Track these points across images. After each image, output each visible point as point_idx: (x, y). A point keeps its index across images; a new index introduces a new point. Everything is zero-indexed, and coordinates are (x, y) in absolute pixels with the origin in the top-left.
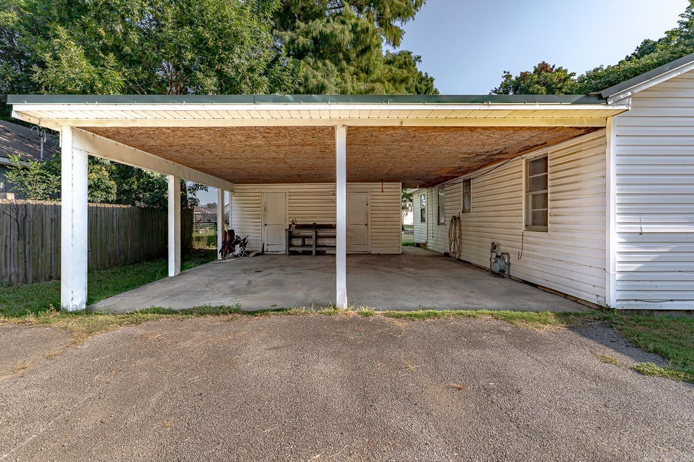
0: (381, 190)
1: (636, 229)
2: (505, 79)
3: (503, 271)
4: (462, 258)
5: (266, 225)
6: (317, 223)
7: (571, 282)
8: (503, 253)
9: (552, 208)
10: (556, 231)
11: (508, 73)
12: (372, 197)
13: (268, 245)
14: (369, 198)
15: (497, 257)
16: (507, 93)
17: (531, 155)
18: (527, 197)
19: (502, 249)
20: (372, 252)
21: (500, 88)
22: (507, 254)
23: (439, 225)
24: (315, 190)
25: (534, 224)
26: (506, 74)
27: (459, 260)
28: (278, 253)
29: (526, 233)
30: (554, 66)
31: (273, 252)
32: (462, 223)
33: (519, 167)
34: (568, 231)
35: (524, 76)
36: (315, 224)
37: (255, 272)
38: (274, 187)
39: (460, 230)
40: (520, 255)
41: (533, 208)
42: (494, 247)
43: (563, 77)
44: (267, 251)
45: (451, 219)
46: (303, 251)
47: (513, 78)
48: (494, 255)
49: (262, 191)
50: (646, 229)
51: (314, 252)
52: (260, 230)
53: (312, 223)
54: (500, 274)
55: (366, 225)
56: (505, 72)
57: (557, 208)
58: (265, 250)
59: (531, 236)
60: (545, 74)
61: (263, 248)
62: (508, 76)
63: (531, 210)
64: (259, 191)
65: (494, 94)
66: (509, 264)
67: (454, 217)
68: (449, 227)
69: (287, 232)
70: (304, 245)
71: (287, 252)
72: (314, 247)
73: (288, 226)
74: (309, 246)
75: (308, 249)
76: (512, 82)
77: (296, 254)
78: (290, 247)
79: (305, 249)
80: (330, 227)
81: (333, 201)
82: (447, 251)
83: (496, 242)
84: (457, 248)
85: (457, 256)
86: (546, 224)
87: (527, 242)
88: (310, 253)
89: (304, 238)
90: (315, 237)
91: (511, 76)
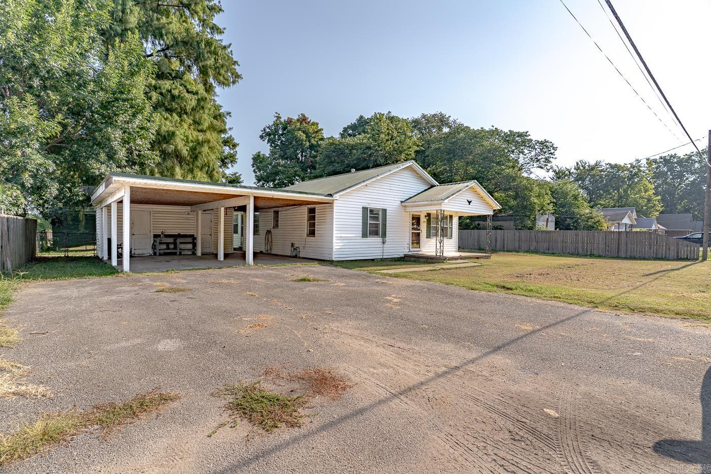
1: (340, 235)
2: (276, 118)
3: (296, 255)
4: (272, 253)
5: (133, 235)
6: (181, 234)
8: (296, 247)
10: (318, 237)
11: (279, 114)
12: (215, 217)
13: (135, 249)
14: (212, 217)
15: (294, 249)
17: (310, 206)
18: (307, 223)
19: (296, 245)
20: (214, 253)
21: (272, 126)
22: (299, 247)
24: (174, 211)
25: (310, 234)
26: (277, 115)
27: (271, 254)
29: (307, 238)
31: (139, 254)
32: (272, 234)
33: (305, 210)
34: (322, 236)
35: (290, 121)
36: (179, 234)
37: (166, 261)
38: (140, 207)
39: (272, 238)
40: (304, 248)
42: (292, 245)
43: (316, 130)
44: (134, 254)
45: (266, 232)
47: (282, 120)
48: (293, 248)
50: (342, 235)
51: (178, 253)
53: (177, 234)
54: (296, 257)
55: (210, 235)
56: (276, 113)
57: (318, 228)
59: (309, 239)
60: (305, 125)
61: (131, 253)
62: (279, 118)
63: (308, 228)
66: (299, 252)
67: (268, 231)
68: (265, 236)
69: (158, 240)
70: (168, 248)
71: (158, 254)
72: (178, 250)
73: (153, 236)
74: (173, 249)
75: (174, 251)
76: (281, 123)
77: (160, 255)
78: (160, 250)
79: (171, 251)
80: (192, 236)
81: (188, 219)
82: (261, 250)
83: (293, 242)
84: (269, 248)
85: (269, 252)
86: (315, 234)
87: (308, 242)
88: (175, 254)
89: (168, 244)
90: (178, 243)
91: (281, 118)
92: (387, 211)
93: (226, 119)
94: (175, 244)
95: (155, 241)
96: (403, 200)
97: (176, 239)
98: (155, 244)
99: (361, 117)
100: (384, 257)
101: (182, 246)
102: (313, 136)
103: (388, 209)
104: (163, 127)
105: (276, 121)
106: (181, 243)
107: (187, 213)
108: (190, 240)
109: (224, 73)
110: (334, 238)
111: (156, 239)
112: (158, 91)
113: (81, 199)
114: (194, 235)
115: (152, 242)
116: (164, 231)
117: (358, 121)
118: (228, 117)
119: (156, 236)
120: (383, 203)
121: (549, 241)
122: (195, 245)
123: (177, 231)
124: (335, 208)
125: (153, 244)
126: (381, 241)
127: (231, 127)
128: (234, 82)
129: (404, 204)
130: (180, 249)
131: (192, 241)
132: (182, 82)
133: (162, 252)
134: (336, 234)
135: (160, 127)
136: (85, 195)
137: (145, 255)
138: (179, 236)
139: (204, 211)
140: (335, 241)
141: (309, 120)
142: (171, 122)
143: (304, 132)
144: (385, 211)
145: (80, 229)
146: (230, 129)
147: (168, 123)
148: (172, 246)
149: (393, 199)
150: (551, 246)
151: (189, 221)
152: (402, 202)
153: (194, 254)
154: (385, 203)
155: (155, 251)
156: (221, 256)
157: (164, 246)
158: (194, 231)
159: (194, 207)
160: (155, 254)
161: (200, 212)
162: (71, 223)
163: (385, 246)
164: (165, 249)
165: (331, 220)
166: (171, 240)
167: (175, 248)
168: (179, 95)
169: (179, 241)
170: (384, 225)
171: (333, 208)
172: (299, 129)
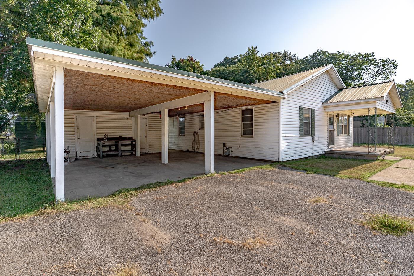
0: (160, 118)
1: (285, 135)
2: (172, 59)
3: (229, 154)
4: (199, 151)
5: (79, 138)
6: (122, 136)
7: (264, 155)
8: (229, 147)
9: (255, 128)
10: (257, 137)
11: (174, 57)
12: (149, 121)
13: (80, 152)
14: (147, 122)
15: (227, 149)
16: (173, 67)
17: (244, 108)
18: (241, 124)
19: (228, 145)
20: (149, 152)
21: (170, 64)
22: (231, 147)
23: (179, 136)
24: (115, 116)
25: (246, 134)
28: (89, 157)
29: (242, 138)
30: (196, 60)
31: (84, 157)
32: (199, 135)
33: (238, 112)
34: (263, 137)
35: (182, 61)
36: (120, 137)
37: (111, 167)
39: (198, 138)
40: (238, 147)
41: (243, 128)
42: (224, 144)
43: (199, 66)
44: (80, 157)
45: (193, 133)
46: (107, 155)
47: (177, 60)
48: (225, 148)
49: (75, 115)
50: (287, 135)
51: (120, 155)
52: (74, 142)
53: (118, 137)
54: (228, 156)
55: (146, 137)
56: (173, 56)
57: (258, 128)
58: (78, 156)
59: (244, 139)
60: (192, 62)
61: (77, 155)
62: (174, 59)
63: (242, 129)
64: (73, 114)
65: (168, 67)
66: (232, 151)
67: (195, 132)
68: (192, 137)
69: (101, 143)
70: (110, 150)
71: (101, 156)
72: (120, 151)
73: (96, 139)
74: (115, 151)
75: (116, 153)
76: (176, 62)
77: (104, 157)
78: (103, 152)
79: (113, 153)
80: (130, 138)
81: (127, 123)
82: (188, 148)
83: (225, 142)
84: (196, 147)
85: (197, 151)
86: (252, 134)
87: (243, 142)
88: (117, 155)
89: (110, 146)
90: (120, 145)
91: (175, 59)
92: (315, 111)
93: (150, 47)
94: (116, 146)
95: (98, 144)
96: (324, 101)
97: (118, 142)
98: (99, 146)
99: (226, 58)
100: (314, 154)
101: (123, 148)
102: (197, 69)
103: (315, 109)
104: (104, 44)
105: (173, 61)
106: (122, 145)
107: (126, 118)
108: (129, 142)
109: (151, 5)
110: (281, 139)
111: (99, 142)
112: (99, 13)
113: (27, 105)
114: (132, 137)
115: (96, 144)
116: (107, 134)
117: (225, 60)
118: (151, 46)
119: (99, 139)
120: (311, 103)
121: (402, 136)
122: (134, 146)
123: (119, 134)
124: (281, 107)
125: (97, 146)
126: (311, 139)
127: (155, 51)
128: (157, 16)
129: (325, 105)
130: (122, 151)
131: (130, 143)
132: (119, 8)
133: (105, 154)
134: (282, 134)
135: (101, 42)
136: (32, 102)
137: (90, 157)
138: (121, 139)
139: (143, 115)
140: (282, 141)
141: (194, 59)
142: (110, 39)
143: (192, 67)
144: (313, 110)
145: (37, 134)
146: (155, 53)
147: (108, 40)
148: (113, 148)
149: (317, 100)
150: (403, 140)
151: (128, 125)
152: (323, 103)
153: (133, 155)
154: (314, 104)
155: (99, 153)
156: (165, 159)
157: (107, 149)
158: (132, 134)
159: (132, 113)
160: (99, 156)
161: (139, 116)
162: (30, 129)
163: (315, 144)
164: (107, 151)
165: (278, 120)
166: (113, 143)
167: (117, 150)
168: (117, 17)
169: (120, 143)
170: (313, 124)
171: (279, 107)
172: (188, 66)
